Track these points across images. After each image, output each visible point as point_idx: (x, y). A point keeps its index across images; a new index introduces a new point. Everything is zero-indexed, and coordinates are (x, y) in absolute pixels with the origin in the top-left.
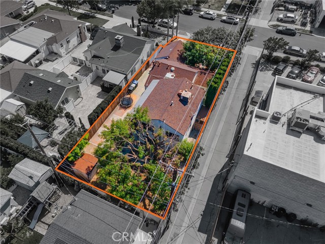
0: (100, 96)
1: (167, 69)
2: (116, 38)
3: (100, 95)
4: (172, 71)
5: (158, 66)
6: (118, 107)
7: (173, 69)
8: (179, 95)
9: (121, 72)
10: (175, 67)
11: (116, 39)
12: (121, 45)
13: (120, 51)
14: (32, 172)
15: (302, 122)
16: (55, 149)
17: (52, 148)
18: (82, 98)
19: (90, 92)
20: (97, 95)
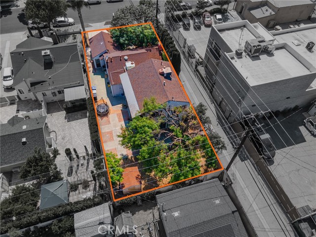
0: (71, 119)
1: (121, 60)
2: (43, 54)
3: (69, 119)
4: (126, 60)
5: (111, 62)
6: (98, 118)
7: (126, 57)
8: (162, 74)
9: (78, 85)
10: (127, 55)
11: (44, 56)
12: (53, 60)
13: (55, 66)
14: (98, 218)
15: (258, 47)
16: (81, 191)
17: (77, 192)
18: (54, 131)
19: (56, 122)
20: (67, 120)
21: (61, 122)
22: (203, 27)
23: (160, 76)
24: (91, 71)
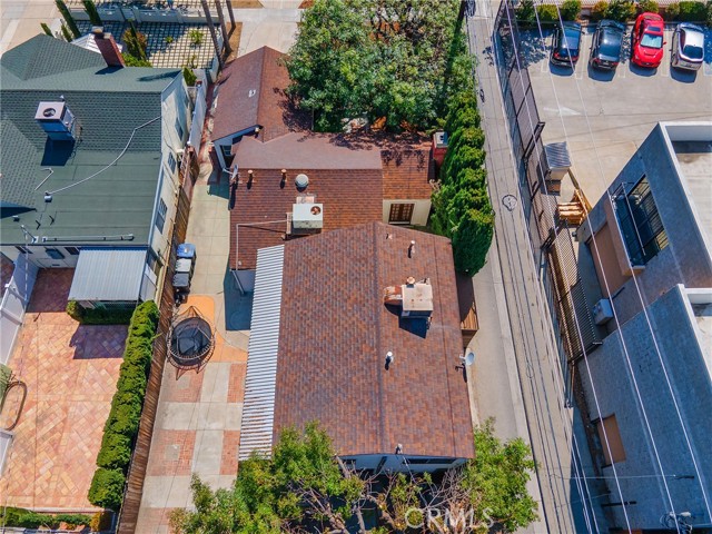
0: (88, 349)
1: (282, 185)
2: (39, 115)
3: (82, 345)
4: (301, 189)
5: (249, 185)
6: (169, 368)
7: (302, 179)
8: (395, 308)
9: (125, 244)
10: (308, 172)
11: (41, 121)
18: (23, 385)
19: (42, 348)
20: (73, 349)
21: (54, 353)
22: (623, 68)
23: (385, 315)
24: (206, 179)
